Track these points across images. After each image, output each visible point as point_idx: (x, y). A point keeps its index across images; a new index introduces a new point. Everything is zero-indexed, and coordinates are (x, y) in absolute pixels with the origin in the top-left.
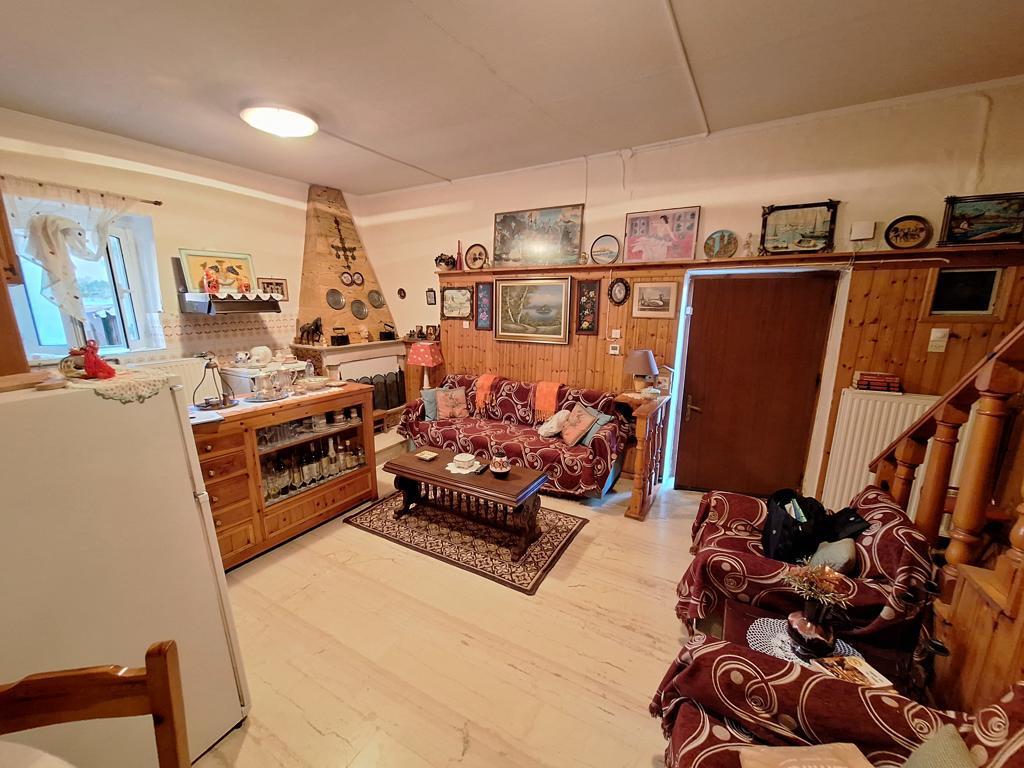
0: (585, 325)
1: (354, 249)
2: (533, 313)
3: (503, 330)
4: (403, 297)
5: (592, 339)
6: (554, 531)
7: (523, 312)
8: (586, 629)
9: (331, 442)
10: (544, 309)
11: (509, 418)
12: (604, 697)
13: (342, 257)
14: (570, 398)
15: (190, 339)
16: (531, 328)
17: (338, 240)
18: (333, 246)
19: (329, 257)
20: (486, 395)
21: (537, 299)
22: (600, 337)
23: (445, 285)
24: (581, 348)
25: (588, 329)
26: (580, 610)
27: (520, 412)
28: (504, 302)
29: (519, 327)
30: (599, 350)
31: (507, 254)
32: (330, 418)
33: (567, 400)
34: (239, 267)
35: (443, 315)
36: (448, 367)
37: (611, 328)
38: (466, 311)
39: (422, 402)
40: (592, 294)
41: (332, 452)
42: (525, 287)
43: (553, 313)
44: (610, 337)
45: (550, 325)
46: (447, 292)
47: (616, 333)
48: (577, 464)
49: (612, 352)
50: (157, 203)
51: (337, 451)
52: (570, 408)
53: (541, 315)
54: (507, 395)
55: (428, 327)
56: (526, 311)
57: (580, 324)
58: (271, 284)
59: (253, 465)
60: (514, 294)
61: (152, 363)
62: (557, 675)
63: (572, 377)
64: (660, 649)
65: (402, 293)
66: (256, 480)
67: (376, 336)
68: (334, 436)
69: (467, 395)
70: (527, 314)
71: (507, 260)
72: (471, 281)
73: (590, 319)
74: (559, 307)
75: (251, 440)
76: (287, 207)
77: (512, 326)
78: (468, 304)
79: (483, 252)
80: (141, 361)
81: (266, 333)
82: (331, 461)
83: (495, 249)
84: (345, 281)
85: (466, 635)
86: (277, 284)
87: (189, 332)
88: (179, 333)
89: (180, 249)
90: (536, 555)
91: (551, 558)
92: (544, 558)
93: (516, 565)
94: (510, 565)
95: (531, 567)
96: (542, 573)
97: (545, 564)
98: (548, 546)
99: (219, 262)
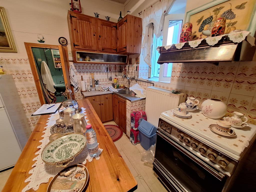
80: (164, 87)
87: (184, 76)
88: (178, 76)
89: (188, 12)
99: (217, 11)
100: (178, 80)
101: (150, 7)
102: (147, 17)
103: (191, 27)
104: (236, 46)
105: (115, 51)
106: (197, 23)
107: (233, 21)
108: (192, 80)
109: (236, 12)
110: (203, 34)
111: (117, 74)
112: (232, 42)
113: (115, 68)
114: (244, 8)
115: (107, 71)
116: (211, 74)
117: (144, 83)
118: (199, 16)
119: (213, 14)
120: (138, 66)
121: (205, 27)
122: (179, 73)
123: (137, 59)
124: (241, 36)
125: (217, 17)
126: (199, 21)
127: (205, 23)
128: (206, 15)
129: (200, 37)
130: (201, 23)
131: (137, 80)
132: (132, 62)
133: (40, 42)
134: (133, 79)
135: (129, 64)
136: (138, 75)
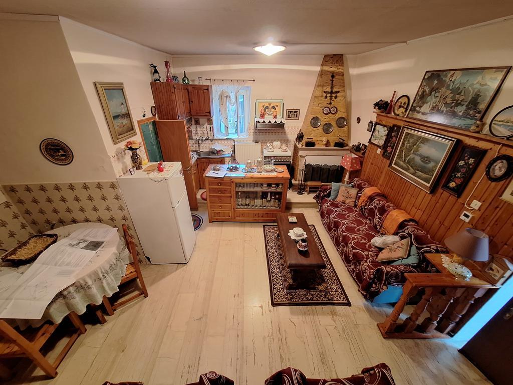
0: (453, 184)
1: (339, 92)
2: (418, 159)
3: (395, 164)
4: (358, 122)
5: (452, 199)
6: (323, 294)
7: (411, 156)
8: (268, 338)
9: (269, 194)
10: (426, 159)
11: (370, 220)
12: (237, 359)
13: (328, 98)
14: (407, 231)
15: (256, 135)
16: (412, 170)
17: (330, 87)
18: (325, 92)
19: (322, 99)
20: (364, 200)
21: (425, 150)
22: (460, 200)
23: (378, 121)
24: (440, 201)
25: (453, 189)
26: (278, 331)
27: (376, 220)
28: (403, 144)
29: (405, 166)
30: (454, 209)
31: (420, 107)
32: (269, 185)
33: (404, 232)
34: (277, 106)
35: (370, 140)
36: (363, 172)
37: (474, 197)
38: (382, 142)
39: (331, 188)
40: (471, 161)
41: (269, 198)
42: (420, 137)
43: (431, 165)
44: (469, 205)
45: (425, 173)
46: (378, 126)
47: (476, 204)
48: (366, 273)
49: (462, 217)
50: (254, 80)
51: (271, 198)
52: (402, 238)
53: (422, 163)
54: (375, 206)
55: (363, 145)
56: (414, 156)
57: (448, 182)
58: (292, 112)
59: (233, 194)
60: (411, 141)
62: (238, 336)
63: (424, 218)
65: (359, 120)
66: (234, 199)
67: (332, 144)
68: (271, 193)
69: (357, 194)
70: (414, 158)
71: (418, 112)
72: (391, 122)
73: (459, 181)
74: (437, 162)
75: (234, 185)
76: (308, 71)
77: (402, 163)
78: (384, 138)
79: (407, 102)
81: (285, 134)
82: (268, 201)
83: (414, 101)
84: (324, 112)
85: (238, 294)
86: (295, 112)
89: (256, 100)
90: (298, 294)
91: (301, 302)
92: (299, 299)
93: (285, 290)
94: (283, 288)
95: (289, 297)
96: (289, 303)
97: (296, 301)
98: (309, 297)
99: (270, 104)
101: (220, 80)
118: (262, 104)
120: (213, 127)
123: (210, 120)
131: (212, 140)
132: (201, 123)
133: (144, 117)
134: (207, 139)
135: (195, 124)
136: (213, 136)
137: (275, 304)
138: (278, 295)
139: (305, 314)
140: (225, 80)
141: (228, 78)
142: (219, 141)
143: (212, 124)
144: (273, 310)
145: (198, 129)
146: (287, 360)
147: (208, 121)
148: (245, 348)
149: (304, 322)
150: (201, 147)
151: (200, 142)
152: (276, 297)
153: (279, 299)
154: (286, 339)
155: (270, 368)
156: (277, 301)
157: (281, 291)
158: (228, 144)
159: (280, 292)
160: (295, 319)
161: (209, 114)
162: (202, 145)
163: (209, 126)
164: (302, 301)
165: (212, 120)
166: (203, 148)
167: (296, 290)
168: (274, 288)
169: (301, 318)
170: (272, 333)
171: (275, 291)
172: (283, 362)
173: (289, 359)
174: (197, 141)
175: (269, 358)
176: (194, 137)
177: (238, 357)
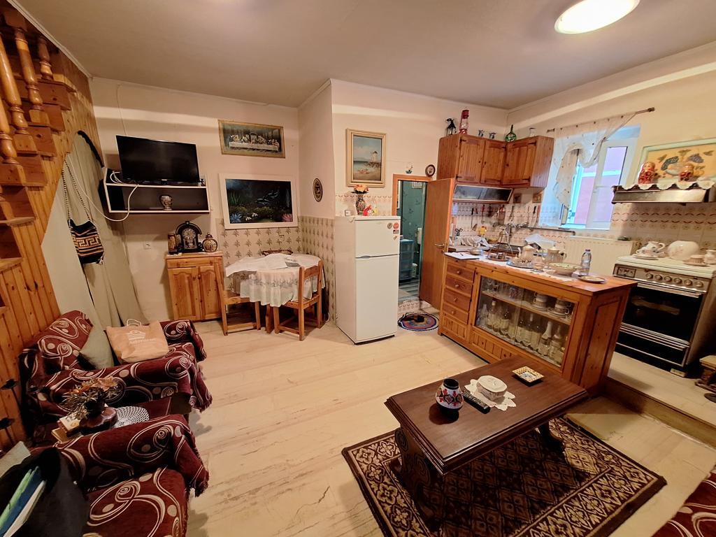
8: (285, 462)
15: (632, 225)
50: (650, 110)
51: (553, 338)
61: (603, 239)
62: (279, 423)
64: (222, 493)
68: (554, 323)
80: (595, 236)
85: (340, 403)
87: (634, 219)
88: (625, 219)
89: (644, 147)
90: (391, 492)
91: (377, 502)
92: (383, 495)
93: (385, 463)
94: (388, 458)
95: (375, 473)
96: (360, 476)
97: (373, 489)
98: (401, 517)
99: (683, 152)
100: (625, 225)
101: (573, 126)
102: (565, 138)
103: (654, 167)
104: (705, 192)
105: (498, 183)
106: (659, 161)
107: (701, 165)
108: (648, 223)
109: (703, 157)
110: (667, 173)
111: (484, 219)
112: (700, 188)
113: (483, 209)
114: (711, 155)
115: (472, 213)
116: (677, 216)
117: (552, 232)
118: (661, 154)
119: (678, 155)
120: (539, 207)
121: (670, 166)
122: (626, 216)
123: (537, 196)
124: (708, 184)
125: (683, 158)
126: (662, 159)
127: (668, 162)
128: (670, 155)
129: (663, 176)
130: (664, 161)
131: (532, 229)
132: (522, 201)
133: (408, 173)
134: (525, 227)
135: (514, 203)
136: (537, 222)
137: (347, 454)
138: (369, 454)
139: (353, 516)
140: (582, 124)
141: (588, 120)
142: (545, 232)
143: (540, 202)
144: (334, 454)
145: (516, 210)
146: (253, 501)
147: (534, 197)
148: (263, 436)
149: (333, 518)
150: (513, 239)
151: (513, 230)
152: (363, 452)
153: (362, 457)
154: (289, 489)
155: (239, 477)
156: (355, 456)
157: (380, 457)
158: (560, 240)
159: (376, 454)
160: (333, 498)
161: (526, 181)
162: (515, 236)
163: (533, 205)
164: (380, 501)
165: (540, 195)
166: (515, 241)
167: (400, 483)
168: (378, 443)
169: (340, 509)
170: (293, 466)
171: (373, 447)
172: (250, 494)
173: (255, 503)
174: (510, 227)
175: (254, 472)
176: (506, 222)
177: (250, 434)
